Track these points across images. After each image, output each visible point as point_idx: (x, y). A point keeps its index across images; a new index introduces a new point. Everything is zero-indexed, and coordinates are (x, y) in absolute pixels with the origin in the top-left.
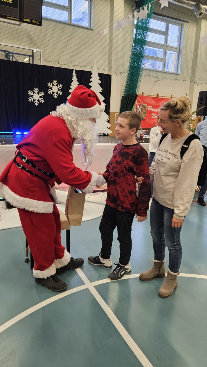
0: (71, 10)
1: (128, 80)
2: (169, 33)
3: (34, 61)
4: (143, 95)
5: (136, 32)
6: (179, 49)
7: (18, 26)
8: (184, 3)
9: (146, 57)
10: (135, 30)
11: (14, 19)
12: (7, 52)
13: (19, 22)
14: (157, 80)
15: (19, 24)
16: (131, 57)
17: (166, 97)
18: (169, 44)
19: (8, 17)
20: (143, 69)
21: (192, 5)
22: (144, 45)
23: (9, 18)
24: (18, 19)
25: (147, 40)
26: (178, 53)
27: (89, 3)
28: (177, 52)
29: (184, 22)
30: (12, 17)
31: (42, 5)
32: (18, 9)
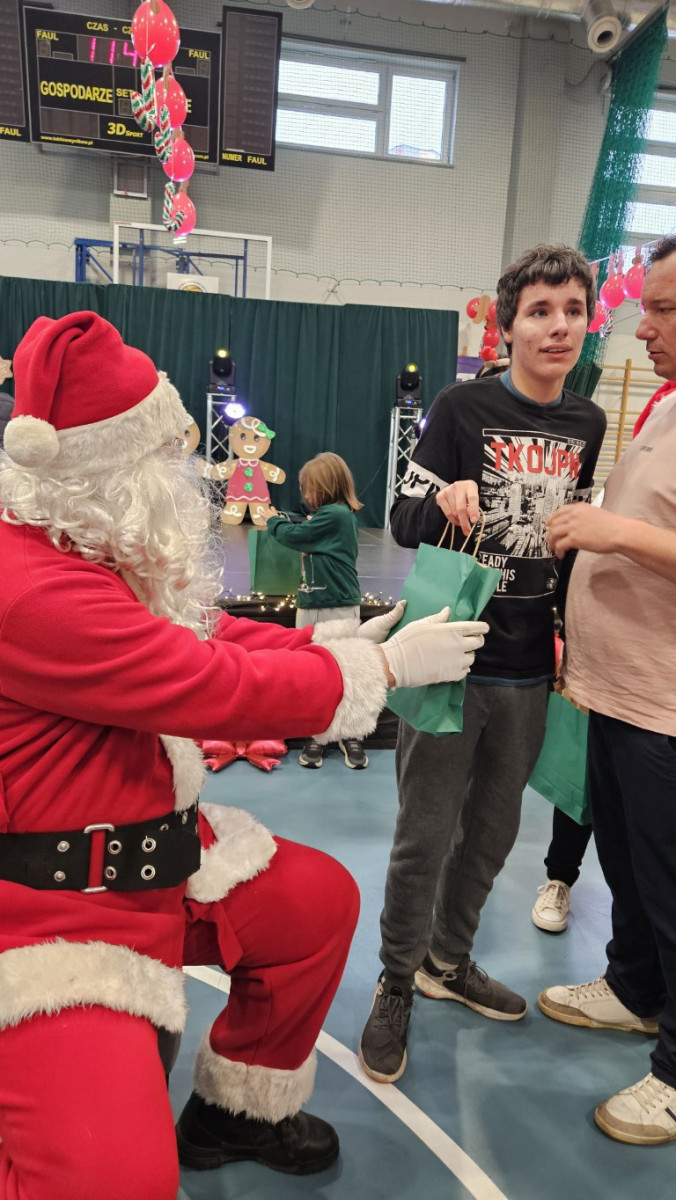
0: (387, 115)
4: (628, 369)
12: (178, 253)
27: (449, 85)
31: (276, 107)
32: (208, 128)
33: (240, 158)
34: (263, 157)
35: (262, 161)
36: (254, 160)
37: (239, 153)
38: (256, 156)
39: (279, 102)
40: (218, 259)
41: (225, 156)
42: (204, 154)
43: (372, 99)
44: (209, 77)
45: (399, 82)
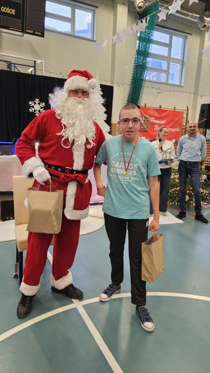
0: (74, 21)
1: (130, 91)
2: (173, 45)
3: (36, 72)
4: (145, 107)
5: (139, 43)
6: (183, 62)
7: (20, 37)
8: (188, 15)
9: (148, 69)
10: (138, 41)
11: (16, 30)
12: (9, 63)
13: (22, 33)
14: (159, 92)
15: (21, 35)
16: (134, 69)
17: (169, 109)
18: (172, 56)
19: (10, 28)
20: (145, 81)
21: (196, 18)
22: (147, 57)
23: (12, 29)
24: (20, 30)
25: (150, 51)
26: (182, 66)
27: (93, 15)
28: (181, 64)
29: (187, 35)
30: (15, 28)
31: (45, 16)
32: (21, 20)
33: (32, 32)
34: (40, 32)
35: (40, 34)
36: (37, 33)
37: (32, 30)
38: (38, 32)
39: (46, 14)
40: (25, 67)
41: (27, 31)
42: (20, 29)
43: (69, 15)
44: (21, 3)
45: (77, 11)
